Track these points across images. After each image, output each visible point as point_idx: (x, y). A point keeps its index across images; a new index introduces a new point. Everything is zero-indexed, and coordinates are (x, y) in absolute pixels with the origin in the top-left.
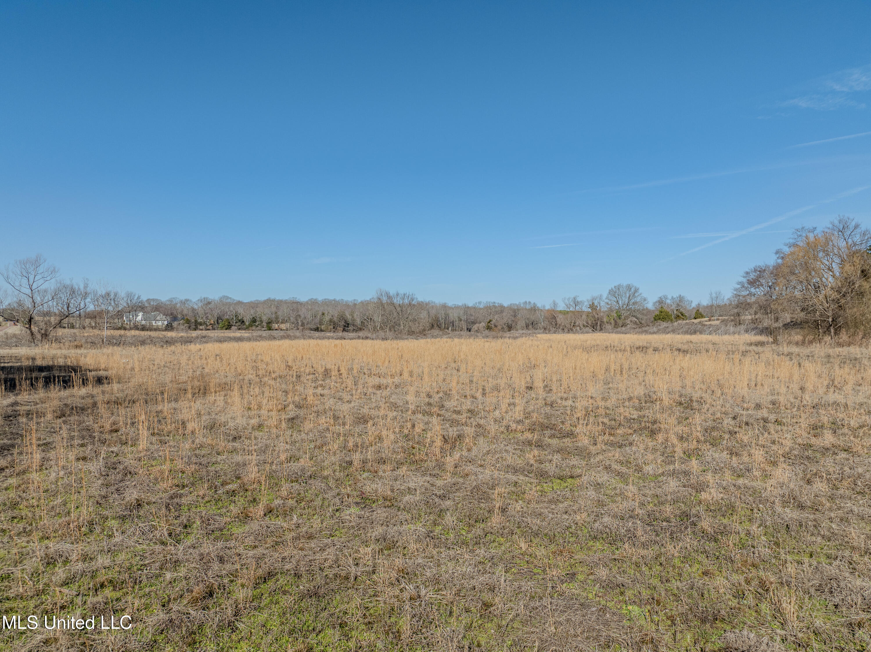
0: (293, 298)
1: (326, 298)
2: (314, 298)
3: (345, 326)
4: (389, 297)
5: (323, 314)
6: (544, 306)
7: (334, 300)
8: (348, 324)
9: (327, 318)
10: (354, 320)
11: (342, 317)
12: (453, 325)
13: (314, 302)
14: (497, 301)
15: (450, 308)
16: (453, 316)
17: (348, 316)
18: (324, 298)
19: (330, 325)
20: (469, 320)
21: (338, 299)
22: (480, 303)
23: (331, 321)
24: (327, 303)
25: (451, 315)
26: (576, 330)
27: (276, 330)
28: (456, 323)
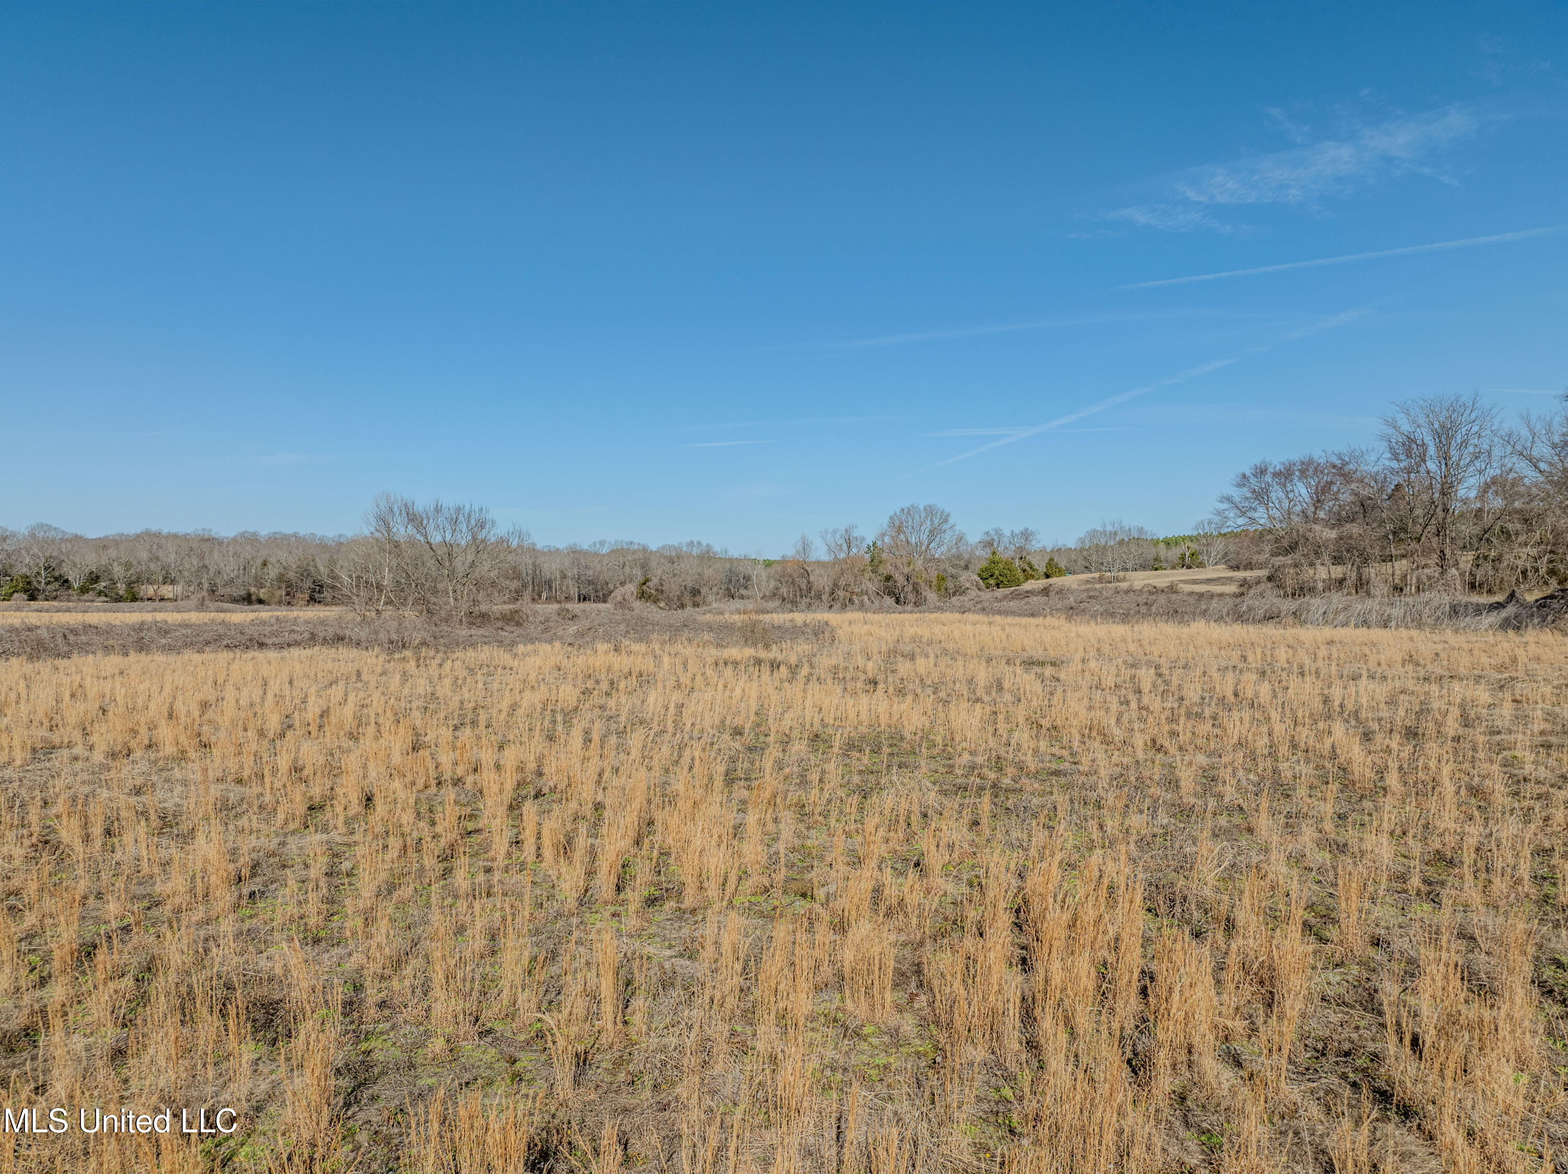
0: (204, 529)
1: (277, 530)
2: (251, 530)
3: (314, 591)
4: (413, 518)
5: (265, 564)
6: (726, 551)
7: (295, 535)
8: (321, 586)
9: (273, 572)
10: (336, 578)
11: (304, 573)
12: (550, 588)
13: (251, 539)
14: (636, 541)
15: (544, 554)
16: (550, 568)
17: (322, 568)
18: (272, 531)
19: (280, 588)
20: (583, 578)
21: (302, 533)
22: (602, 543)
23: (281, 578)
24: (276, 540)
25: (546, 567)
26: (862, 604)
27: (149, 599)
28: (556, 584)
